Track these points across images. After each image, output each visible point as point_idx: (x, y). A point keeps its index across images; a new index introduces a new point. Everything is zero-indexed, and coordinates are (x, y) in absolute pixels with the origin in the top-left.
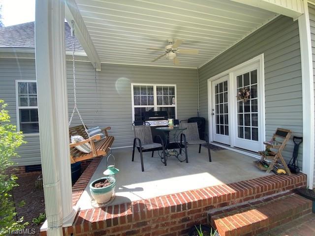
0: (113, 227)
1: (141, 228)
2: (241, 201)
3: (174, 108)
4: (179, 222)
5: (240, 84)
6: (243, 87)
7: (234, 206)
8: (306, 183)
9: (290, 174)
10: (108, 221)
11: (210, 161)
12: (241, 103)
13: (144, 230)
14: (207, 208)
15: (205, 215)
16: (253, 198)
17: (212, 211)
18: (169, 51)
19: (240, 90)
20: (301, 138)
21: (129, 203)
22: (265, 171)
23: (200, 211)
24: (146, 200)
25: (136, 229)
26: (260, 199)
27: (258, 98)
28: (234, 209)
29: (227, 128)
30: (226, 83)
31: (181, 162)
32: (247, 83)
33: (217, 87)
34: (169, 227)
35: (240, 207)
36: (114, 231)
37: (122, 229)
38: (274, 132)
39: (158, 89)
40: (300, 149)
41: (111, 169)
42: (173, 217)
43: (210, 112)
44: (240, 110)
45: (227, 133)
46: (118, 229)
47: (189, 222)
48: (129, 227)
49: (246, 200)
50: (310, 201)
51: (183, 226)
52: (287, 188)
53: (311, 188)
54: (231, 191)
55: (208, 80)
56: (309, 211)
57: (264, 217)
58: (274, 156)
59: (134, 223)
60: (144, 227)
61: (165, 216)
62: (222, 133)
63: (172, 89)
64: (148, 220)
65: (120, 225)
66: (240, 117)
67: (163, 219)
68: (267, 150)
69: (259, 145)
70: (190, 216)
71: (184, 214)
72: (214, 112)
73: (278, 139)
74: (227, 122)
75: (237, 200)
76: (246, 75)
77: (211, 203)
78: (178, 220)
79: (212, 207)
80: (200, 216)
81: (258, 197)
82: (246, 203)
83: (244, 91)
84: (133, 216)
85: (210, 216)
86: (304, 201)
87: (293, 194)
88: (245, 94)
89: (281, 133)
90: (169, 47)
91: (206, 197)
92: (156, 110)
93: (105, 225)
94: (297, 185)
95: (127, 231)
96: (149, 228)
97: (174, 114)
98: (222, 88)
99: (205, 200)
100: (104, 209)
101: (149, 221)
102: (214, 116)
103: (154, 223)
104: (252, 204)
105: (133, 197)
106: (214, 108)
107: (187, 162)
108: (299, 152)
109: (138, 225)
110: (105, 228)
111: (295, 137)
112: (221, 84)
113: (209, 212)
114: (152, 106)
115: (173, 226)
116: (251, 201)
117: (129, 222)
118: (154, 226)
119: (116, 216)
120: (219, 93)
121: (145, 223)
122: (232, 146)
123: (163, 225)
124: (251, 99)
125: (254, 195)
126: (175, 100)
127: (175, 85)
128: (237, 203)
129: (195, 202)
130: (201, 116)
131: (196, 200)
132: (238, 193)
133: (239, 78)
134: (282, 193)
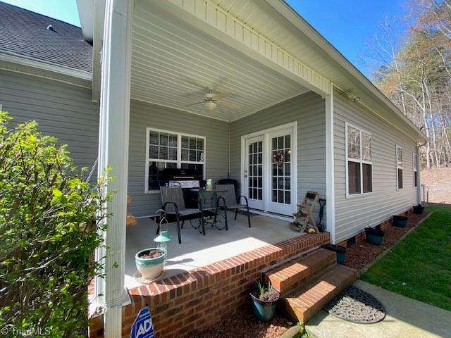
0: (176, 298)
1: (204, 296)
2: (285, 259)
3: (202, 166)
4: (238, 285)
5: (274, 147)
6: (278, 150)
7: (281, 263)
8: (329, 240)
9: (318, 232)
10: (172, 291)
11: (250, 227)
12: (275, 165)
13: (207, 297)
14: (260, 268)
15: (259, 274)
16: (294, 254)
17: (264, 270)
18: (210, 100)
19: (275, 153)
20: (325, 200)
21: (186, 273)
22: (299, 231)
23: (254, 270)
24: (203, 268)
25: (199, 297)
26: (299, 255)
27: (291, 162)
28: (281, 265)
29: (261, 191)
30: (261, 143)
31: (220, 230)
32: (281, 147)
33: (251, 146)
34: (229, 292)
35: (285, 263)
36: (178, 302)
37: (185, 299)
38: (305, 195)
39: (184, 139)
40: (324, 210)
41: (164, 235)
42: (234, 279)
43: (243, 174)
44: (274, 173)
45: (261, 198)
46: (182, 300)
47: (246, 283)
48: (192, 296)
49: (289, 257)
50: (335, 253)
51: (241, 288)
52: (318, 244)
53: (334, 243)
54: (277, 249)
55: (242, 137)
56: (334, 262)
57: (306, 268)
58: (306, 216)
59: (198, 291)
60: (206, 294)
61: (226, 280)
62: (255, 198)
63: (201, 142)
64: (211, 285)
65: (183, 295)
66: (274, 180)
67: (225, 283)
68: (300, 212)
69: (292, 208)
70: (247, 277)
71: (242, 276)
72: (247, 174)
73: (309, 201)
74: (261, 185)
75: (283, 257)
76: (281, 138)
77: (263, 262)
78: (237, 282)
79: (264, 266)
80: (255, 276)
81: (297, 253)
82: (289, 259)
83: (278, 154)
84: (197, 283)
85: (263, 274)
86: (331, 253)
87: (322, 249)
88: (280, 157)
89: (311, 196)
90: (210, 95)
91: (260, 257)
92: (179, 166)
93: (168, 297)
94: (324, 242)
95: (190, 301)
96: (211, 295)
97: (202, 173)
98: (256, 148)
99: (259, 259)
100: (158, 282)
101: (212, 287)
102: (247, 179)
103: (215, 289)
104: (294, 259)
105: (187, 267)
106: (247, 169)
107: (227, 230)
108: (324, 212)
109: (201, 292)
110: (168, 300)
111: (320, 200)
112: (255, 144)
113: (261, 271)
114: (175, 161)
115: (233, 289)
116: (293, 258)
117: (192, 290)
118: (216, 291)
119: (179, 286)
120: (253, 154)
121: (207, 290)
122: (266, 211)
123: (224, 290)
124: (284, 163)
125: (295, 252)
126: (204, 155)
127: (204, 138)
128: (282, 259)
129: (251, 262)
130: (232, 178)
131: (252, 260)
132: (283, 250)
133: (274, 140)
134: (314, 248)
